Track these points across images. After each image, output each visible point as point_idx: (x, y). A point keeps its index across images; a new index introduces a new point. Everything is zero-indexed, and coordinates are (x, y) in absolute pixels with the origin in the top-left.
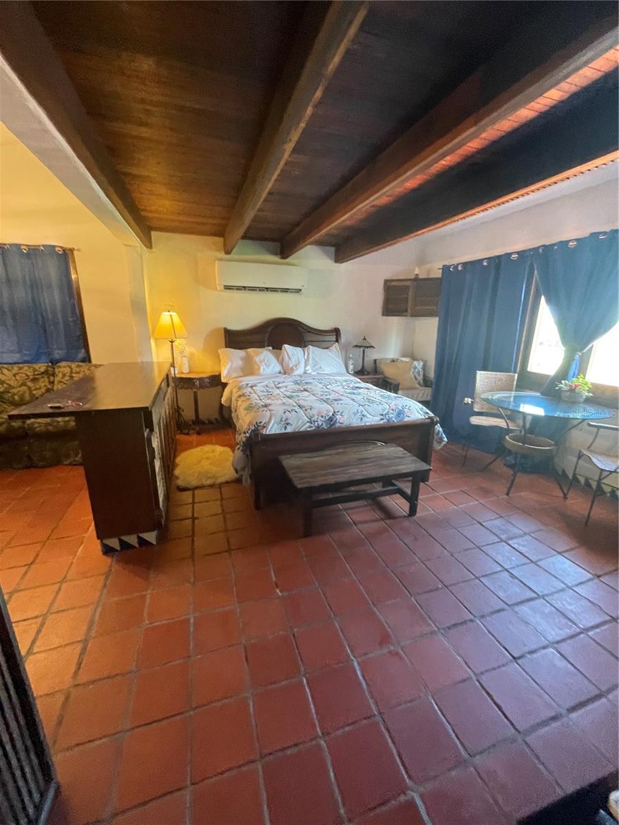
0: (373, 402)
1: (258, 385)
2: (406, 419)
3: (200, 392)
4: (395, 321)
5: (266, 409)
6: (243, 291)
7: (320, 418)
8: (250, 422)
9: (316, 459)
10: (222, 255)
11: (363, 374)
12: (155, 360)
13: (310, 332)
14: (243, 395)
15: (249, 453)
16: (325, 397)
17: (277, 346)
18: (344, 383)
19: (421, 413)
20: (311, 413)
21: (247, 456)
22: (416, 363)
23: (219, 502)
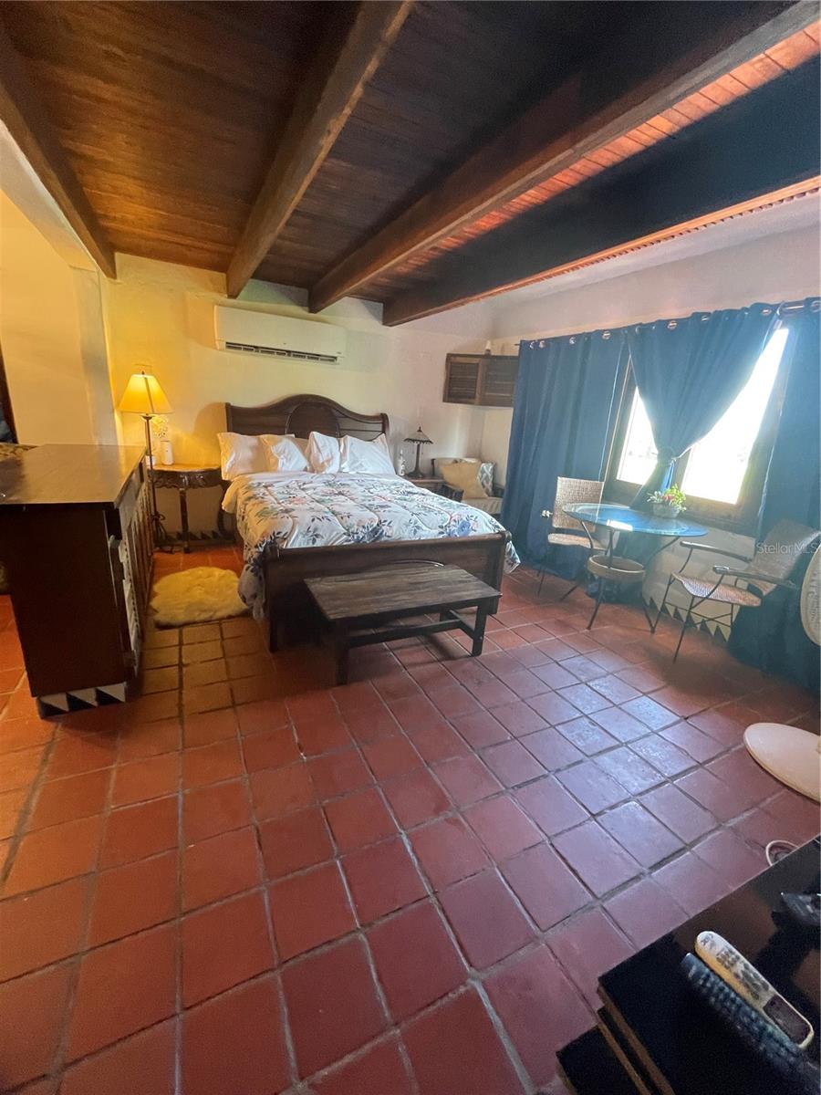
0: (430, 510)
1: (276, 485)
2: (472, 534)
3: (190, 494)
4: (460, 409)
5: (287, 515)
6: (253, 353)
7: (361, 529)
8: (264, 533)
9: (355, 583)
10: (224, 298)
11: (418, 478)
12: (120, 442)
13: (347, 417)
14: (254, 497)
15: (261, 574)
16: (367, 503)
17: (302, 433)
18: (393, 487)
19: (491, 526)
20: (350, 521)
21: (260, 578)
22: (484, 466)
23: (219, 643)
